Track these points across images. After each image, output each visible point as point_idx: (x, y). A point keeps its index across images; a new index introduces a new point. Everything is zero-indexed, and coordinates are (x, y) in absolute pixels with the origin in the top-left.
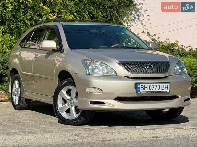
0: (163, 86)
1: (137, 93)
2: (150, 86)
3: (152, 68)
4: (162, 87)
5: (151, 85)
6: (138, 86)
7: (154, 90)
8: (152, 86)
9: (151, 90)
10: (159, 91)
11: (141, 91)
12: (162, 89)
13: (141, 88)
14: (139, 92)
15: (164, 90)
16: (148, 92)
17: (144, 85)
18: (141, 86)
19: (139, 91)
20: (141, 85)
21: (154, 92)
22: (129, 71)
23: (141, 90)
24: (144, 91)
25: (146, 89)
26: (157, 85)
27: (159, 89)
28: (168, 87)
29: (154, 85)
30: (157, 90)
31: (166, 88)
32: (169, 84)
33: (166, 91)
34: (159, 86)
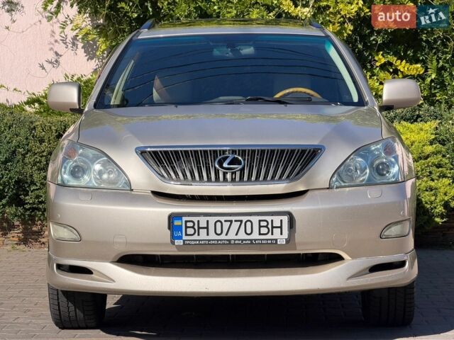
0: (263, 224)
1: (173, 243)
2: (219, 224)
3: (240, 167)
4: (260, 227)
5: (223, 219)
6: (177, 223)
7: (232, 236)
8: (226, 225)
9: (223, 237)
10: (251, 240)
11: (185, 238)
12: (260, 234)
13: (186, 227)
14: (179, 242)
15: (269, 236)
16: (211, 242)
17: (195, 219)
18: (186, 222)
19: (180, 238)
20: (185, 219)
21: (232, 242)
22: (163, 176)
23: (186, 235)
24: (196, 237)
25: (203, 232)
26: (241, 221)
27: (249, 231)
28: (281, 227)
29: (231, 221)
30: (242, 235)
31: (277, 231)
32: (285, 219)
33: (276, 240)
34: (249, 224)
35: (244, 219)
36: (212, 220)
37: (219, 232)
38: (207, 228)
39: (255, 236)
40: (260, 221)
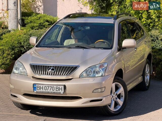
1: (34, 92)
2: (45, 87)
3: (54, 71)
4: (56, 89)
5: (47, 86)
6: (35, 86)
7: (49, 91)
8: (47, 88)
9: (47, 91)
11: (37, 90)
12: (56, 91)
13: (37, 88)
15: (59, 91)
16: (43, 92)
17: (40, 86)
18: (37, 86)
19: (36, 90)
20: (37, 85)
21: (49, 92)
24: (40, 90)
26: (51, 87)
27: (53, 90)
28: (62, 89)
29: (49, 87)
30: (51, 91)
31: (61, 90)
32: (63, 87)
33: (60, 92)
34: (53, 88)
35: (52, 86)
36: (44, 86)
37: (46, 89)
38: (43, 88)
39: (55, 91)
40: (56, 87)
